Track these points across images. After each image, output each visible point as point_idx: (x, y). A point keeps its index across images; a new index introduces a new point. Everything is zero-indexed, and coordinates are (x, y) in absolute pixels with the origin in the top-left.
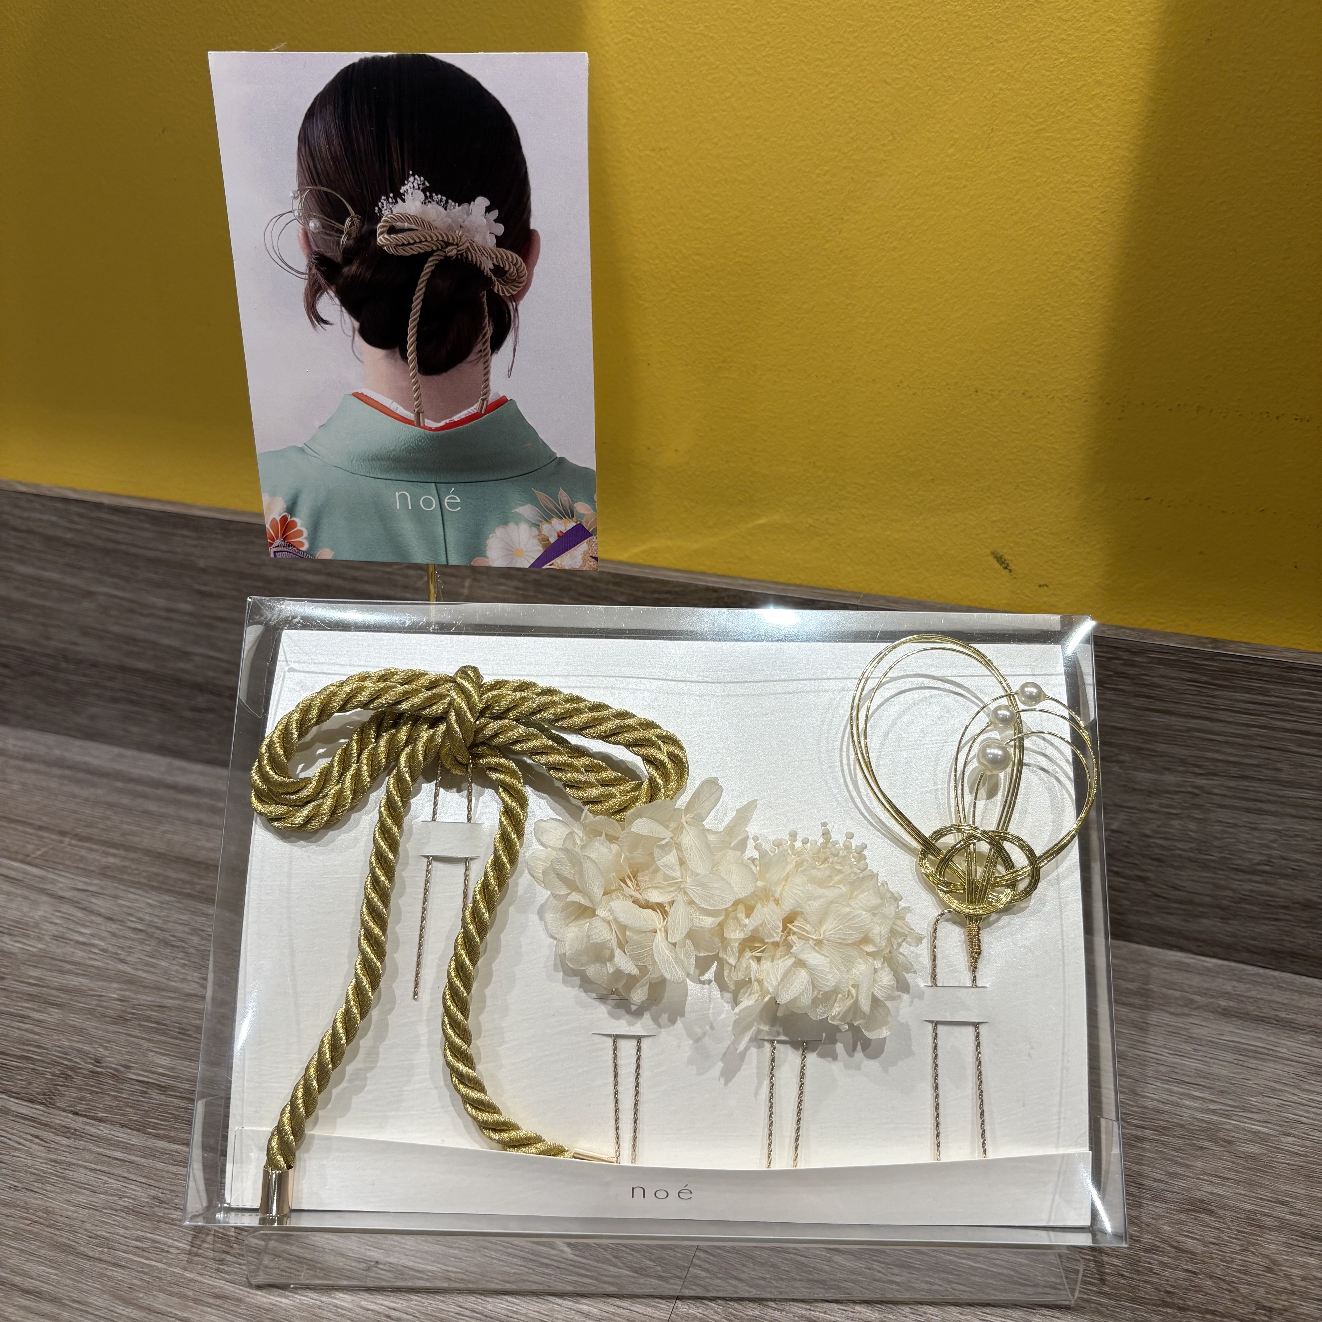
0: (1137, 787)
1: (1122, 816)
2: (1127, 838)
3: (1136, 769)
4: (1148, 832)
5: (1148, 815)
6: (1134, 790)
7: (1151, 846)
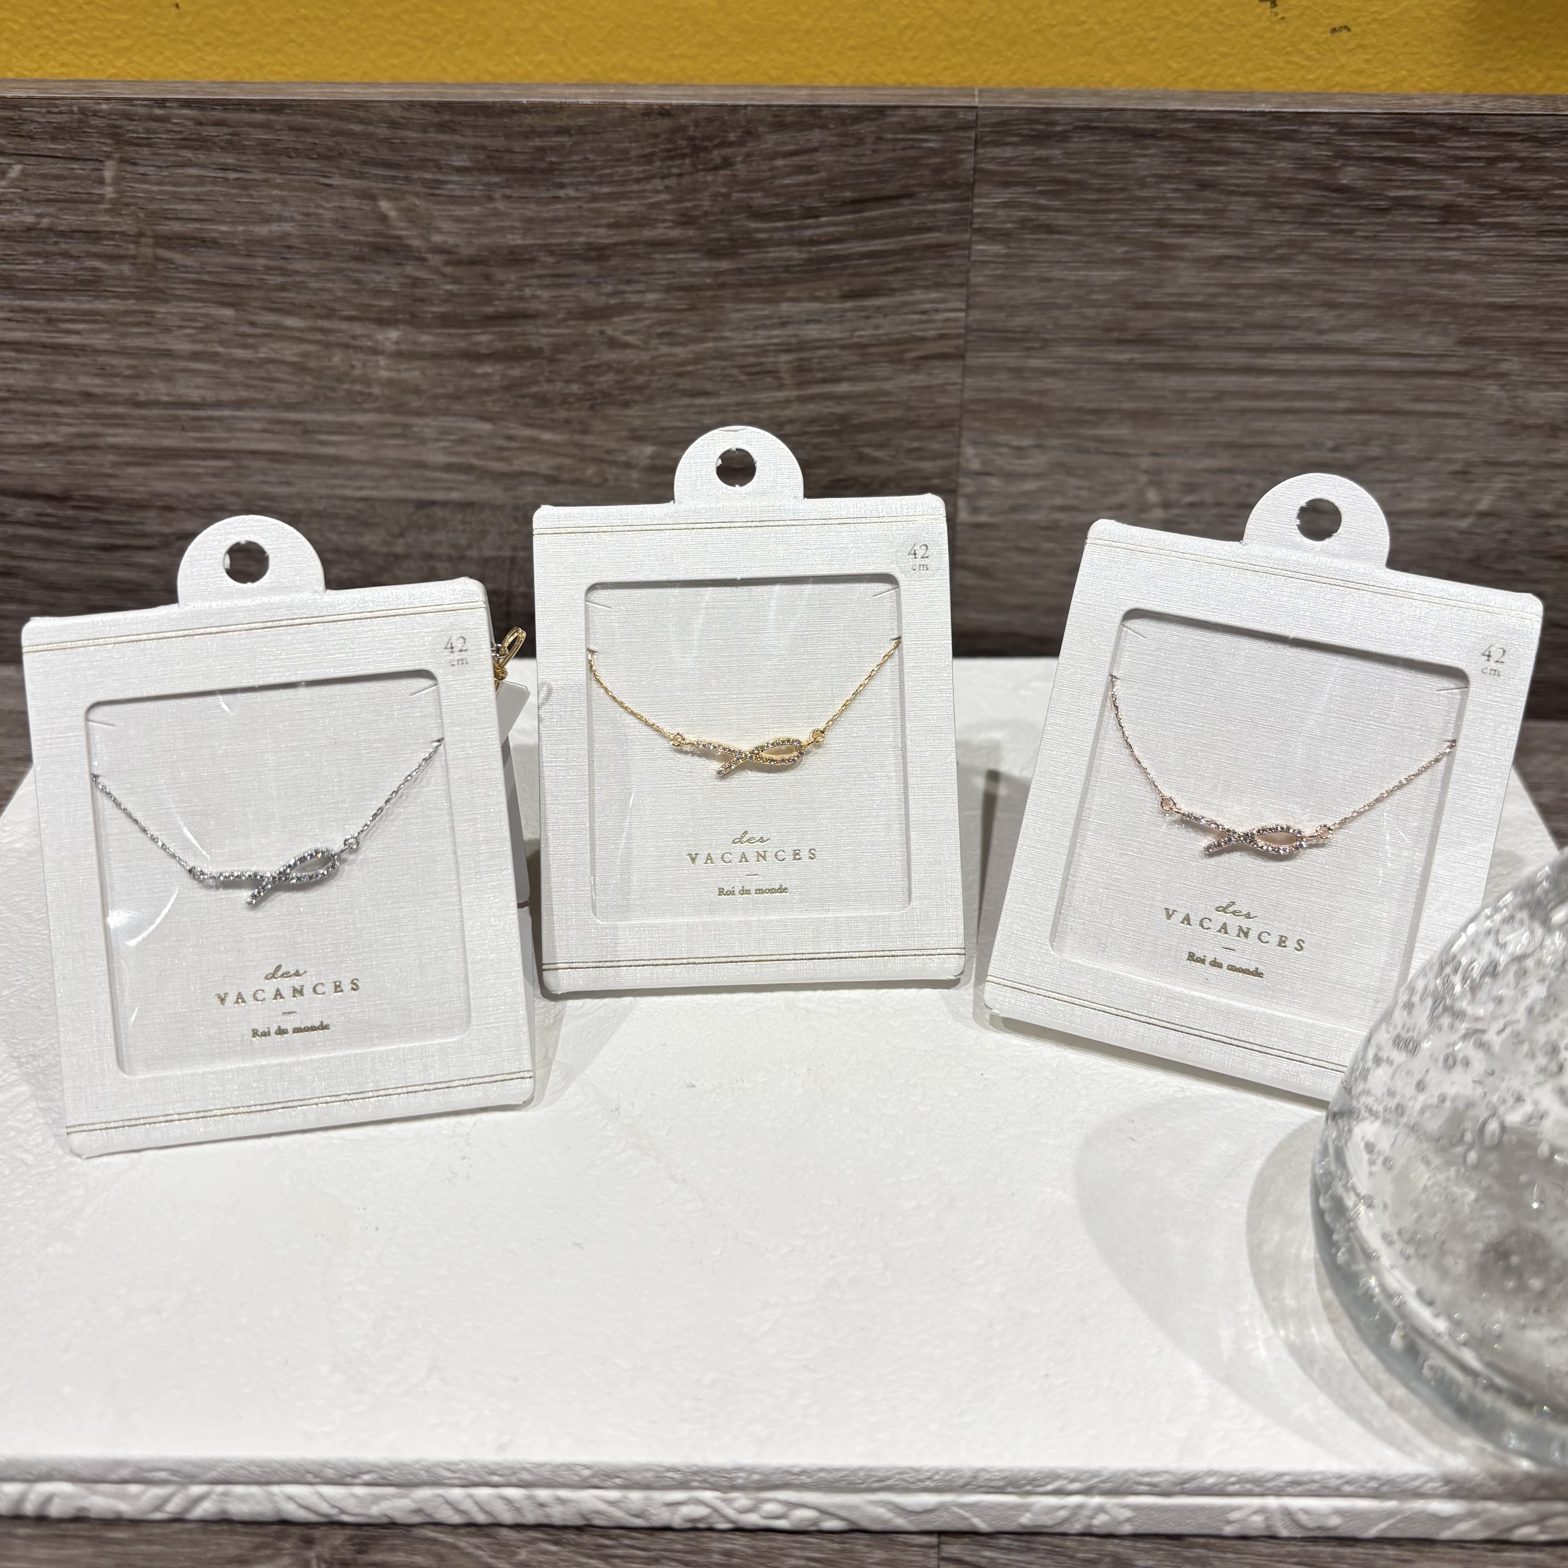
0: (1531, 421)
1: (1500, 483)
2: (1505, 524)
3: (1531, 385)
4: (1547, 507)
5: (1547, 474)
6: (1526, 427)
7: (1548, 534)
